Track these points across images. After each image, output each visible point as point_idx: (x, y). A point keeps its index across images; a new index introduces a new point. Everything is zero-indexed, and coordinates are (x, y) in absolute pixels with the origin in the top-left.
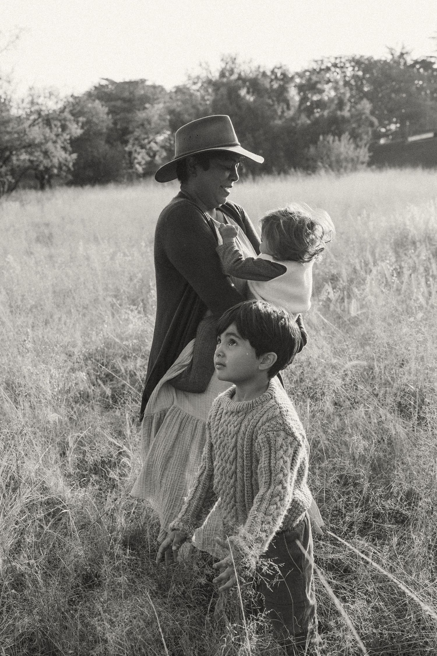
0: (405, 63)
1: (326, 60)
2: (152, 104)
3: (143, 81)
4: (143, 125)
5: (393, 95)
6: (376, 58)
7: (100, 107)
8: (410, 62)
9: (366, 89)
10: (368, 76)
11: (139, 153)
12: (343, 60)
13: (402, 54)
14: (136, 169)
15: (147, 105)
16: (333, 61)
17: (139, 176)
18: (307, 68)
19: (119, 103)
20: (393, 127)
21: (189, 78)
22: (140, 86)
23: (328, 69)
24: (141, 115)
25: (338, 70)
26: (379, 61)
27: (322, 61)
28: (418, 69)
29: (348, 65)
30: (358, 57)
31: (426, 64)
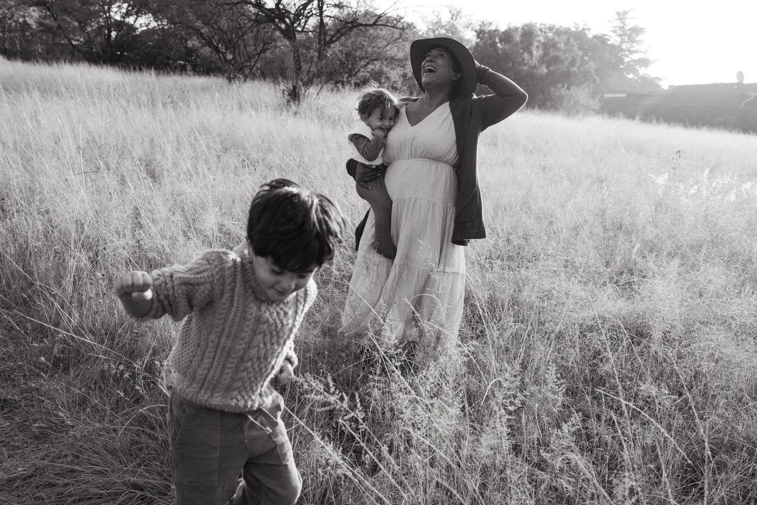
0: (586, 36)
8: (589, 36)
13: (584, 29)
31: (602, 40)
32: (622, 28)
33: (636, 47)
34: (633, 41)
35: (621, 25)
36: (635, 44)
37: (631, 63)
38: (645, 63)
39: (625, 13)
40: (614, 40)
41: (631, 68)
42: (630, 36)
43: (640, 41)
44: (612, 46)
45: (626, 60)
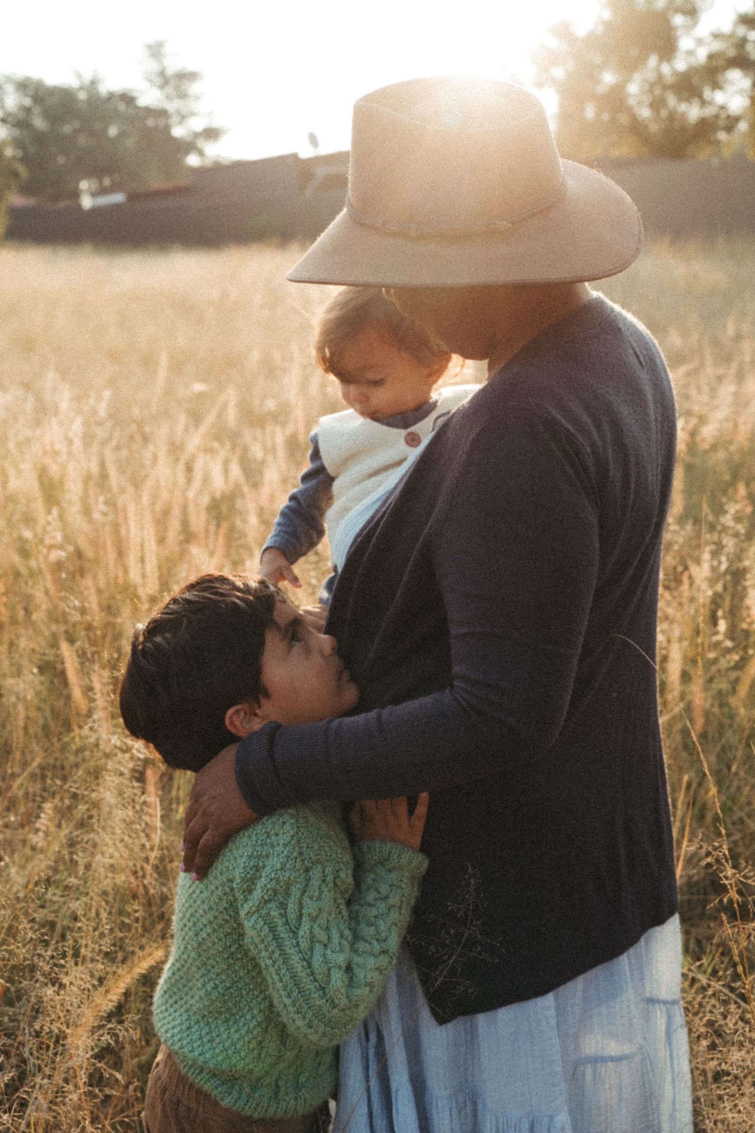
0: (98, 94)
5: (82, 139)
8: (104, 94)
10: (39, 107)
13: (94, 83)
26: (55, 89)
28: (117, 105)
31: (128, 99)
32: (163, 73)
34: (185, 95)
35: (158, 68)
36: (190, 101)
37: (188, 139)
38: (211, 134)
39: (161, 45)
40: (150, 98)
41: (188, 146)
42: (177, 88)
43: (197, 95)
44: (147, 109)
45: (178, 132)
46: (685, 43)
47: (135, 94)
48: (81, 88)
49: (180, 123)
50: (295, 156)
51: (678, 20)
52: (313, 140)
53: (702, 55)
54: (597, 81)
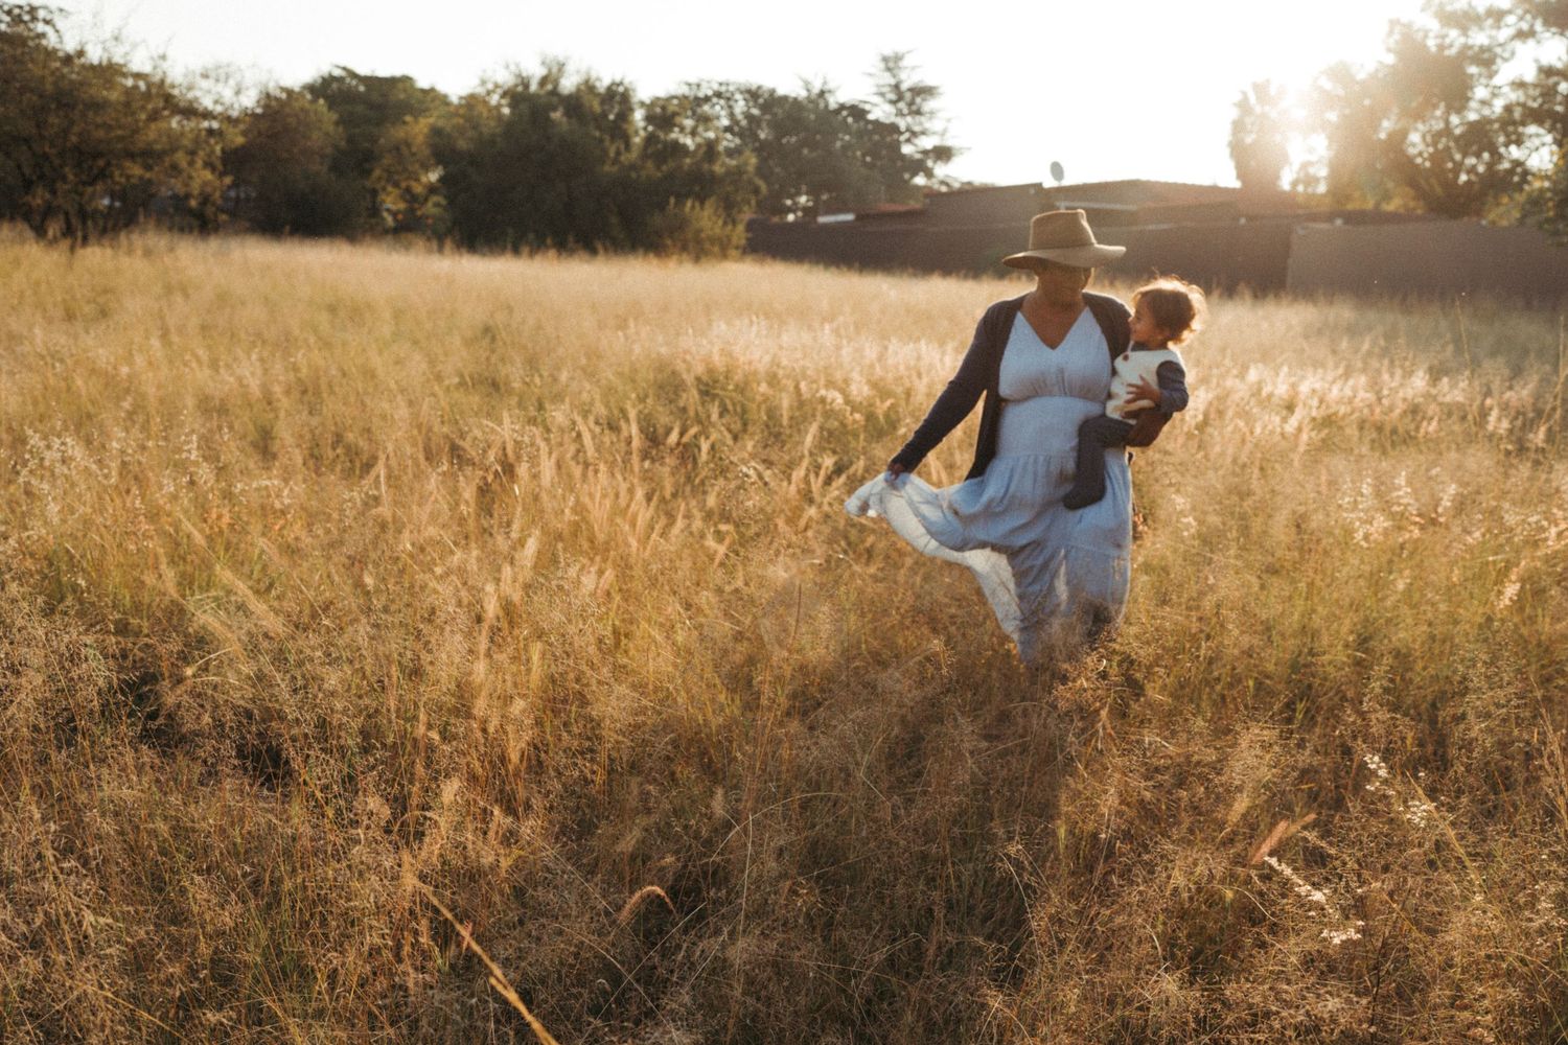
0: (827, 106)
1: (704, 85)
2: (416, 118)
3: (406, 80)
4: (398, 149)
5: (805, 151)
6: (781, 91)
7: (325, 109)
8: (833, 105)
9: (762, 136)
10: (768, 117)
11: (388, 194)
12: (731, 88)
13: (822, 93)
14: (383, 219)
15: (408, 118)
16: (716, 87)
17: (386, 232)
18: (673, 93)
19: (360, 109)
20: (803, 199)
21: (483, 83)
22: (400, 85)
23: (707, 99)
24: (398, 133)
25: (722, 102)
26: (785, 98)
27: (698, 86)
28: (845, 118)
29: (738, 96)
30: (754, 88)
31: (857, 112)
32: (897, 87)
33: (927, 125)
34: (918, 112)
35: (893, 81)
36: (923, 119)
37: (918, 156)
38: (943, 153)
39: (898, 58)
40: (881, 112)
41: (918, 166)
42: (911, 104)
43: (932, 113)
44: (876, 123)
45: (906, 149)
46: (1480, 92)
47: (867, 107)
48: (809, 99)
49: (908, 141)
50: (1038, 186)
51: (1473, 70)
52: (1057, 170)
53: (1498, 106)
54: (1376, 128)
